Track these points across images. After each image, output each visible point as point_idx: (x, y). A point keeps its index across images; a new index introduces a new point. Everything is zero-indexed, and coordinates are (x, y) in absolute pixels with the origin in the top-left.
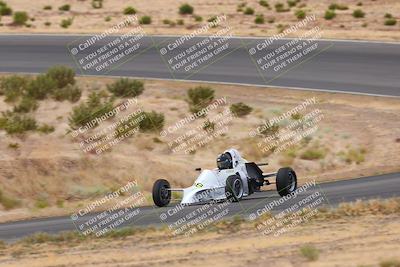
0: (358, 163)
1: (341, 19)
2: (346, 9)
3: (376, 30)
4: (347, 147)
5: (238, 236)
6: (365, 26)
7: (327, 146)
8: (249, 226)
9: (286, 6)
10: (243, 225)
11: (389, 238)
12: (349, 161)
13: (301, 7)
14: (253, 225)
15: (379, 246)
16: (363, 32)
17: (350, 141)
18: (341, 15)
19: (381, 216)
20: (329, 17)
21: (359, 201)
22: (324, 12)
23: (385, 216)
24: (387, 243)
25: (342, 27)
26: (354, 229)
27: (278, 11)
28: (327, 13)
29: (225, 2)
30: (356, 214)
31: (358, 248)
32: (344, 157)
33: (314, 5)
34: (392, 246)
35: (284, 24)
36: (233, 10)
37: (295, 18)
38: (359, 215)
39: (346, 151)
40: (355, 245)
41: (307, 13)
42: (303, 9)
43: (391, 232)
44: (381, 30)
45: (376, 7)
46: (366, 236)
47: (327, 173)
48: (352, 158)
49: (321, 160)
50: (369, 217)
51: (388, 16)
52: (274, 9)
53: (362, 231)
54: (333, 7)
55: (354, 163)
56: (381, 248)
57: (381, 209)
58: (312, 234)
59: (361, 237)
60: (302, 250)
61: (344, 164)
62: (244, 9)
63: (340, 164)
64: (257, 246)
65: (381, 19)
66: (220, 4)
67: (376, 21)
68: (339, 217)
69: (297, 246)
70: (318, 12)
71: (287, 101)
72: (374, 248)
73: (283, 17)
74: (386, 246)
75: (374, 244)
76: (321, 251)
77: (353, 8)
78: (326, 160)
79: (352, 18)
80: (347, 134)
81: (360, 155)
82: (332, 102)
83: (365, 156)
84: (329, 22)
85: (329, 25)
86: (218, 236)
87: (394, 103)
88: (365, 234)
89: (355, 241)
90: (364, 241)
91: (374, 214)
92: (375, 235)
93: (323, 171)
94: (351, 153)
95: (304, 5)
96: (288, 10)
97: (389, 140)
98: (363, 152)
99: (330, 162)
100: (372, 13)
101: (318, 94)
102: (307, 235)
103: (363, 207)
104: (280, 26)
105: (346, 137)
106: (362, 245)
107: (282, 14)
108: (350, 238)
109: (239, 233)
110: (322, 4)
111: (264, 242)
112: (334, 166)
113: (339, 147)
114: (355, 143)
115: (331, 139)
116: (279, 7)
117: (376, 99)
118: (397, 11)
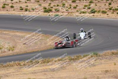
0: (12, 51)
1: (7, 8)
2: (8, 5)
3: (17, 11)
4: (9, 46)
6: (14, 10)
7: (3, 46)
12: (9, 50)
15: (19, 75)
16: (14, 12)
17: (10, 44)
18: (7, 7)
19: (19, 66)
20: (3, 7)
21: (13, 62)
22: (2, 6)
24: (21, 74)
25: (7, 10)
26: (11, 70)
30: (12, 66)
31: (13, 76)
32: (8, 49)
34: (23, 75)
38: (13, 66)
39: (9, 47)
40: (12, 75)
43: (22, 71)
44: (19, 11)
45: (17, 5)
46: (15, 72)
47: (3, 54)
48: (10, 49)
49: (1, 50)
50: (16, 67)
51: (21, 7)
53: (14, 71)
54: (4, 5)
55: (11, 51)
57: (19, 64)
59: (13, 73)
61: (8, 51)
63: (7, 51)
65: (19, 8)
67: (17, 9)
68: (7, 67)
72: (17, 76)
75: (17, 74)
76: (2, 77)
77: (10, 5)
78: (3, 50)
79: (10, 8)
80: (9, 42)
81: (13, 48)
82: (4, 33)
83: (14, 49)
84: (3, 9)
85: (3, 10)
87: (23, 33)
89: (12, 74)
90: (14, 74)
91: (17, 66)
92: (18, 72)
93: (2, 53)
94: (10, 48)
97: (21, 44)
98: (14, 47)
99: (4, 50)
100: (16, 6)
103: (14, 64)
105: (8, 43)
106: (14, 75)
108: (10, 73)
110: (1, 4)
112: (5, 52)
113: (7, 46)
114: (11, 45)
115: (4, 44)
117: (18, 32)
118: (23, 6)
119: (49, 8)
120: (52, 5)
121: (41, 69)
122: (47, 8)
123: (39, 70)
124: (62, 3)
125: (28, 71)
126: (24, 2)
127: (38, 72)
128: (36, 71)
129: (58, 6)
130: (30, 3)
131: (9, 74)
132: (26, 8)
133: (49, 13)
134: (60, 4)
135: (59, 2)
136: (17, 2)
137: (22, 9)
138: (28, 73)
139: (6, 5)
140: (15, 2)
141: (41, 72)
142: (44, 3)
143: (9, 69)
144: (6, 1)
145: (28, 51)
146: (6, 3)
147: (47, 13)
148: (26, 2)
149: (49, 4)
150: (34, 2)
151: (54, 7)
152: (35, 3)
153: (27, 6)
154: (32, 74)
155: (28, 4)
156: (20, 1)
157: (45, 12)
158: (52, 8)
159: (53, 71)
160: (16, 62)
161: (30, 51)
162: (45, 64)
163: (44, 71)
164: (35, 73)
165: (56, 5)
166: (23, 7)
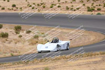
2: (56, 5)
3: (64, 11)
5: (28, 65)
6: (61, 10)
8: (31, 62)
9: (40, 5)
10: (29, 62)
11: (68, 65)
13: (44, 5)
14: (32, 62)
15: (65, 67)
20: (51, 7)
22: (50, 6)
23: (67, 60)
26: (59, 63)
27: (38, 6)
28: (51, 6)
29: (24, 4)
31: (60, 68)
33: (48, 4)
34: (69, 67)
35: (40, 9)
36: (26, 6)
37: (43, 8)
38: (60, 59)
40: (59, 67)
41: (46, 6)
42: (45, 5)
43: (68, 64)
44: (65, 11)
45: (64, 5)
50: (63, 60)
51: (67, 7)
52: (37, 5)
54: (52, 5)
56: (66, 68)
58: (48, 64)
59: (60, 65)
60: (45, 69)
62: (29, 5)
64: (33, 68)
65: (65, 8)
66: (23, 4)
67: (64, 8)
68: (55, 60)
69: (44, 67)
70: (49, 6)
71: (41, 30)
73: (39, 8)
74: (67, 67)
75: (64, 67)
76: (50, 69)
86: (23, 65)
87: (69, 30)
88: (61, 64)
89: (59, 66)
90: (61, 66)
92: (64, 65)
95: (45, 4)
96: (41, 6)
101: (49, 27)
102: (46, 64)
103: (61, 57)
104: (39, 10)
107: (39, 7)
108: (58, 65)
109: (28, 64)
110: (50, 4)
111: (35, 67)
116: (38, 5)
117: (64, 29)
118: (69, 5)
119: (92, 8)
120: (94, 5)
121: (85, 62)
122: (90, 7)
123: (84, 62)
124: (103, 3)
125: (73, 64)
126: (70, 2)
127: (82, 65)
128: (81, 64)
129: (100, 5)
130: (75, 3)
131: (56, 67)
132: (72, 7)
133: (92, 11)
134: (102, 4)
135: (101, 2)
136: (63, 3)
137: (68, 9)
138: (73, 65)
139: (54, 5)
140: (61, 3)
141: (85, 64)
142: (87, 3)
143: (56, 62)
144: (54, 1)
145: (74, 46)
146: (54, 4)
147: (90, 12)
148: (71, 3)
149: (92, 4)
150: (78, 2)
151: (96, 7)
152: (80, 3)
153: (73, 6)
154: (77, 67)
155: (73, 4)
156: (66, 2)
157: (89, 11)
158: (94, 7)
159: (96, 64)
160: (63, 56)
161: (75, 46)
162: (89, 57)
163: (88, 64)
164: (80, 65)
165: (98, 5)
166: (68, 7)
